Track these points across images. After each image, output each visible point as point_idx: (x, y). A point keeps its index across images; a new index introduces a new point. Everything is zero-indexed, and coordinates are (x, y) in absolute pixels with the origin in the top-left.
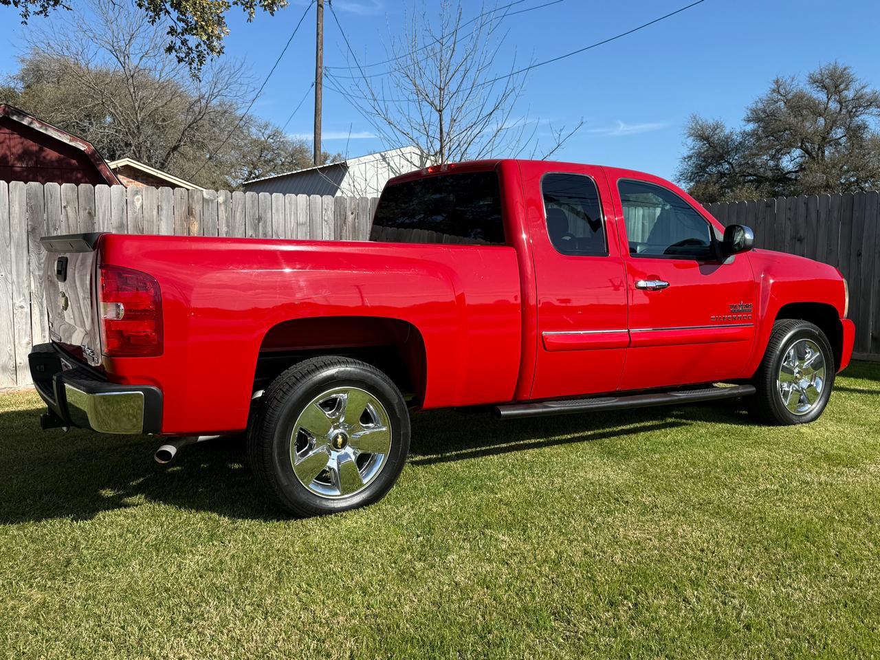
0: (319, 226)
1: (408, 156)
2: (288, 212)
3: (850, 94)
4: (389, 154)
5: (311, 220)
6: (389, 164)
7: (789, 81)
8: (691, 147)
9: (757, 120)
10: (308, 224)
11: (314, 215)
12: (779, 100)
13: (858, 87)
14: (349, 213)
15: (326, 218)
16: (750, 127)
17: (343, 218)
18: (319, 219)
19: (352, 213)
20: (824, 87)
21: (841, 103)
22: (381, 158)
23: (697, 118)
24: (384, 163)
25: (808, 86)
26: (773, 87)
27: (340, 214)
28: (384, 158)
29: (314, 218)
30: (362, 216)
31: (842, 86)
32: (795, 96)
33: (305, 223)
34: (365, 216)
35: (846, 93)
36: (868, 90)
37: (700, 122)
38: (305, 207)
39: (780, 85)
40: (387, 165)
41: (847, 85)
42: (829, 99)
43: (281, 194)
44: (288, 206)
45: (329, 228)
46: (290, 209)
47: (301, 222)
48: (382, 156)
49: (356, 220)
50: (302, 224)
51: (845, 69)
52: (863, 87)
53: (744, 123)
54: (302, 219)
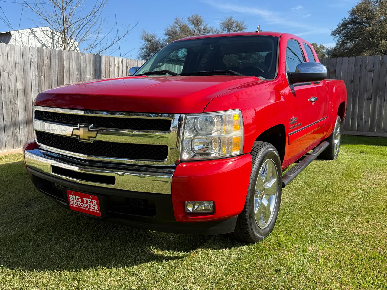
0: (29, 65)
1: (45, 32)
2: (9, 55)
3: (202, 27)
4: (35, 30)
5: (24, 61)
6: (35, 35)
7: (181, 19)
8: (144, 44)
9: (170, 35)
10: (22, 63)
11: (25, 58)
12: (178, 27)
13: (205, 24)
14: (46, 58)
15: (32, 60)
16: (167, 37)
17: (42, 61)
18: (28, 61)
19: (47, 58)
20: (194, 23)
21: (199, 30)
22: (30, 31)
23: (145, 32)
24: (32, 34)
25: (188, 22)
26: (175, 21)
27: (41, 58)
28: (32, 32)
29: (25, 60)
30: (53, 60)
31: (199, 24)
32: (183, 26)
33: (21, 63)
34: (55, 61)
35: (200, 27)
36: (208, 26)
37: (146, 33)
38: (19, 53)
39: (178, 21)
40: (34, 36)
41: (201, 23)
42: (195, 28)
43: (5, 44)
44: (9, 51)
45: (35, 66)
46: (11, 53)
47: (18, 62)
48: (31, 30)
49: (50, 62)
50: (19, 63)
51: (200, 17)
52: (207, 25)
53: (165, 36)
54: (18, 60)
